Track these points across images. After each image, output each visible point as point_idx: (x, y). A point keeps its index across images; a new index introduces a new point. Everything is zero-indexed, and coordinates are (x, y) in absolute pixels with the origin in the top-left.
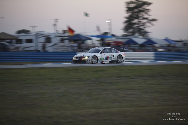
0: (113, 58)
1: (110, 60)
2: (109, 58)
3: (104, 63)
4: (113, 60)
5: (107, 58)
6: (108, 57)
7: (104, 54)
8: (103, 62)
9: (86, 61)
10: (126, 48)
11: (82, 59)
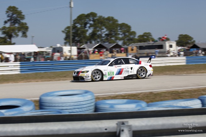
0: (131, 72)
1: (126, 75)
2: (123, 72)
3: (114, 79)
4: (130, 74)
5: (120, 73)
6: (121, 70)
7: (115, 67)
8: (114, 77)
9: (84, 77)
10: (153, 57)
11: (80, 75)
